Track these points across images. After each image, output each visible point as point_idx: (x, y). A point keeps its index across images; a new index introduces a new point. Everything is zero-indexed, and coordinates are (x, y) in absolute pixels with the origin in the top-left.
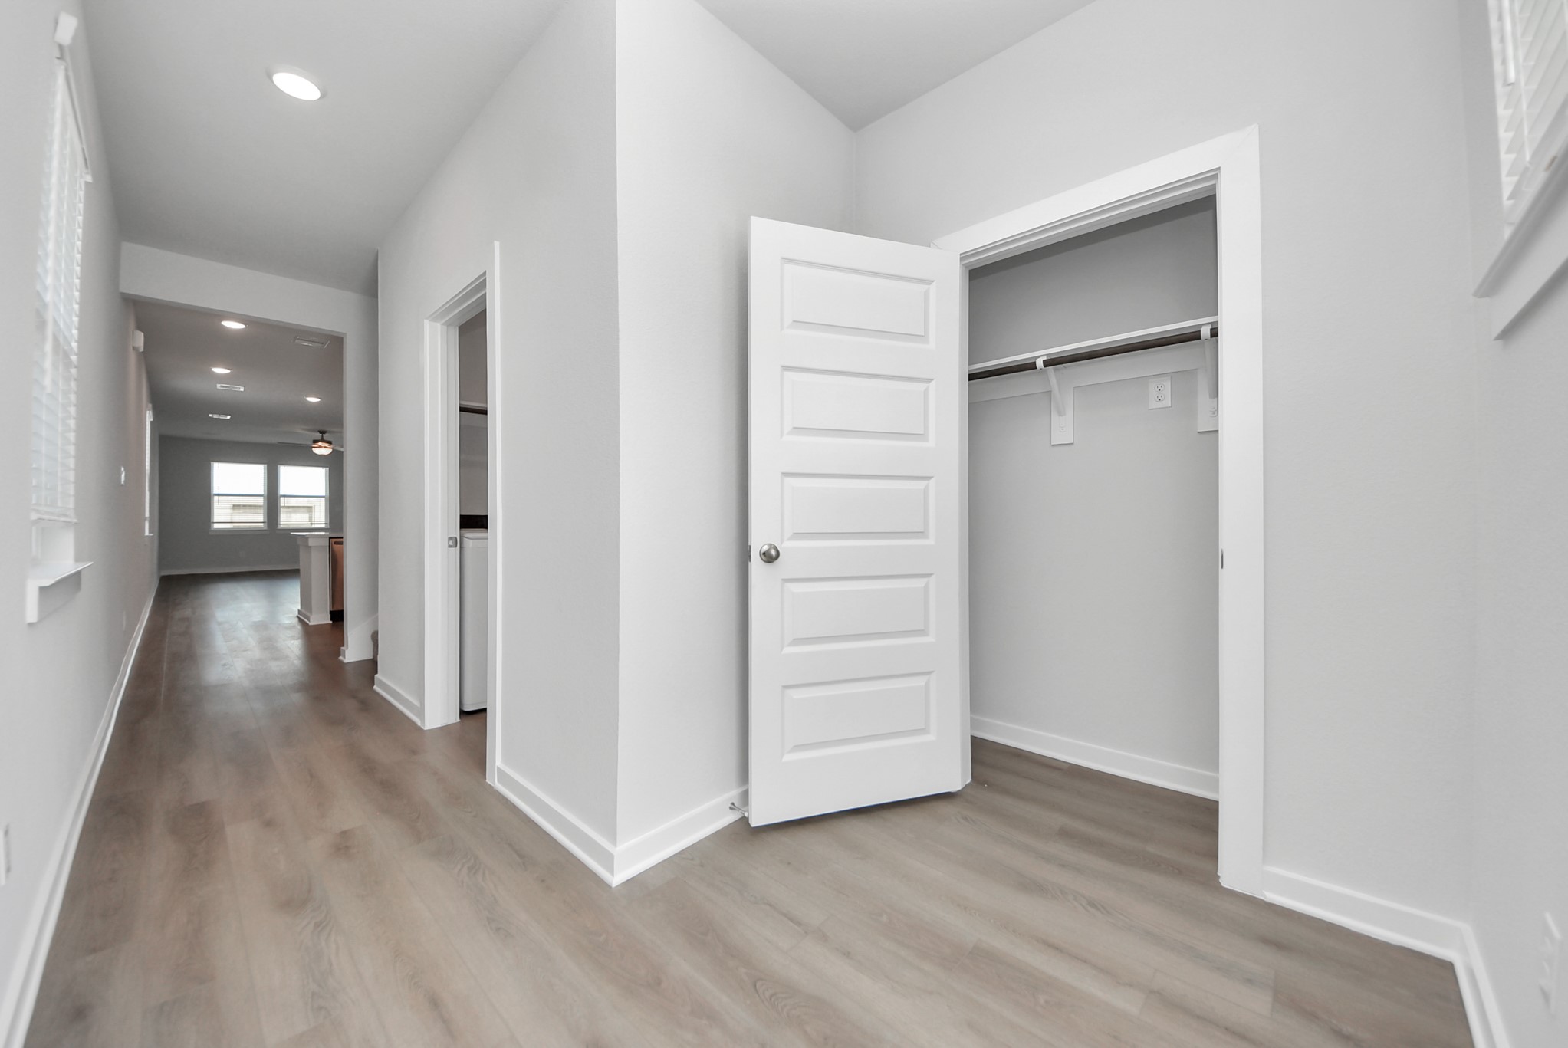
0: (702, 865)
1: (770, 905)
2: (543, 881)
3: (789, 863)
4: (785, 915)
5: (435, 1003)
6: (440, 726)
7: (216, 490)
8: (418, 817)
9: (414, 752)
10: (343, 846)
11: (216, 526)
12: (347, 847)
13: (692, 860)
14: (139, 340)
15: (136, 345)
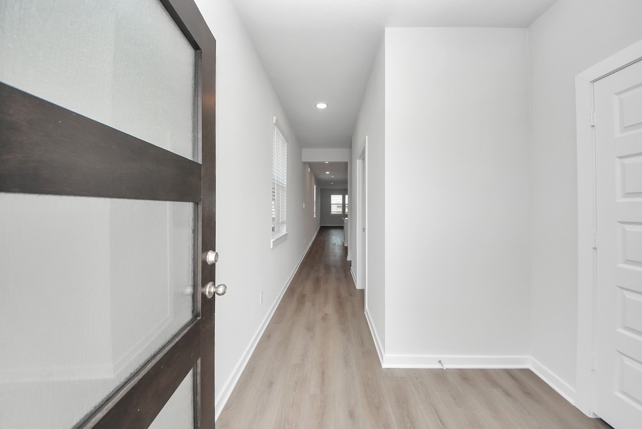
0: (417, 378)
1: (435, 409)
2: (364, 354)
3: (455, 399)
4: (439, 417)
5: (323, 373)
6: (360, 289)
7: (332, 202)
8: (343, 317)
9: (351, 295)
10: (325, 318)
11: (332, 213)
12: (325, 319)
13: (415, 374)
14: (309, 170)
15: (309, 171)
